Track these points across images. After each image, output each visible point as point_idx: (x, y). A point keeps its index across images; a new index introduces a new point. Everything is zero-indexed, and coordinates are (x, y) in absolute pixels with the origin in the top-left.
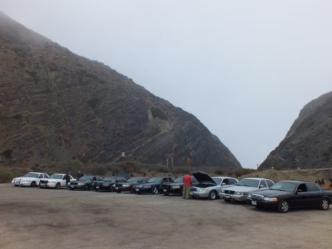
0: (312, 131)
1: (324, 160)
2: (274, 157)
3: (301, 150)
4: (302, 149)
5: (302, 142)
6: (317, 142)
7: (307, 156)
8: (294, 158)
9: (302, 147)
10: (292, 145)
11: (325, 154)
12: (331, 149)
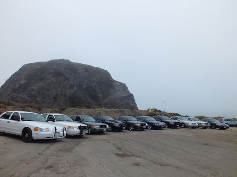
0: (45, 84)
1: (54, 101)
2: (20, 95)
3: (39, 94)
5: (39, 89)
6: (49, 90)
7: (44, 98)
8: (36, 98)
9: (40, 91)
10: (34, 90)
11: (54, 98)
12: (57, 95)
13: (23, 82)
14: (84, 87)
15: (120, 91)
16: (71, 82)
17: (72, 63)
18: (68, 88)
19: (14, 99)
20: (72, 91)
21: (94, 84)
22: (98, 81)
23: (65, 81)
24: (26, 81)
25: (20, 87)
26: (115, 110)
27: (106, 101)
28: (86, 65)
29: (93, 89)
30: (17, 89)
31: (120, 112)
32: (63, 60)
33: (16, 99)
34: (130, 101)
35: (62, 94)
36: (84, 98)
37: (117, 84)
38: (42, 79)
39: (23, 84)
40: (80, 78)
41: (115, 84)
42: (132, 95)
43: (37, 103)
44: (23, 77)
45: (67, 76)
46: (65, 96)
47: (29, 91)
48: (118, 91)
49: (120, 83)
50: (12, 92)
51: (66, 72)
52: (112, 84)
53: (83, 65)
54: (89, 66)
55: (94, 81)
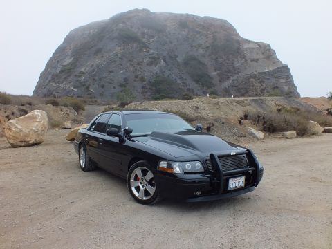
0: (103, 59)
1: (122, 91)
2: (62, 85)
3: (94, 79)
4: (96, 78)
5: (93, 70)
6: (111, 72)
7: (103, 87)
8: (88, 88)
9: (95, 75)
10: (83, 73)
11: (121, 85)
12: (126, 80)
13: (68, 61)
14: (180, 59)
15: (257, 61)
16: (152, 51)
17: (154, 13)
18: (147, 65)
19: (52, 94)
20: (156, 69)
21: (201, 51)
22: (208, 45)
23: (141, 50)
24: (72, 59)
25: (62, 72)
26: (241, 99)
27: (226, 84)
28: (182, 15)
29: (200, 62)
30: (57, 76)
31: (253, 103)
32: (137, 11)
33: (54, 93)
34: (282, 80)
35: (136, 77)
36: (179, 81)
37: (251, 46)
38: (99, 51)
39: (68, 65)
40: (171, 42)
41: (246, 46)
42: (286, 68)
43: (91, 98)
44: (70, 53)
45: (144, 40)
46: (142, 80)
47: (76, 76)
48: (252, 61)
49: (256, 43)
50: (50, 81)
51: (144, 34)
52: (239, 49)
53: (176, 15)
54: (188, 16)
55: (200, 45)
